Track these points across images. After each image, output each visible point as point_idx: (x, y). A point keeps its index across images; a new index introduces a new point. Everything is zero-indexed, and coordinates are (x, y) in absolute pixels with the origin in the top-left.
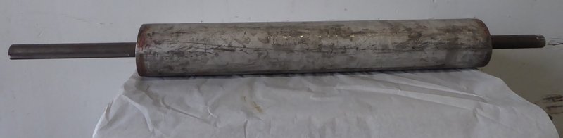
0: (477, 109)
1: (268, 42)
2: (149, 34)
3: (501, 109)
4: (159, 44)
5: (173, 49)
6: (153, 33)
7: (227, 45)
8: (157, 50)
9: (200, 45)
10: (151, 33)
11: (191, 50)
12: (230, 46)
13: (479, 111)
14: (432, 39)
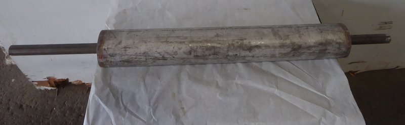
0: (323, 118)
1: (191, 54)
2: (105, 49)
3: (338, 118)
4: (113, 57)
5: (124, 59)
6: (108, 48)
7: (161, 56)
8: (113, 60)
9: (142, 57)
10: (106, 48)
11: (136, 60)
12: (163, 57)
13: (323, 120)
14: (308, 50)
